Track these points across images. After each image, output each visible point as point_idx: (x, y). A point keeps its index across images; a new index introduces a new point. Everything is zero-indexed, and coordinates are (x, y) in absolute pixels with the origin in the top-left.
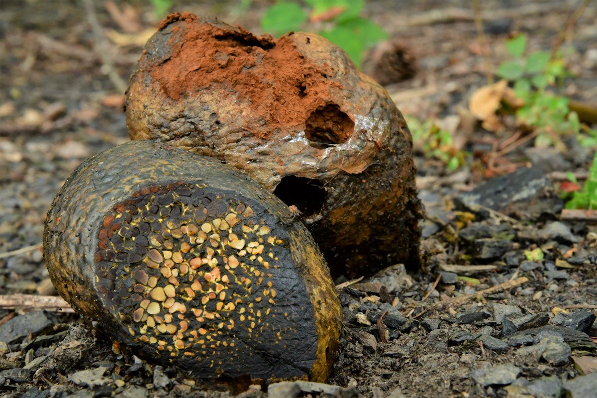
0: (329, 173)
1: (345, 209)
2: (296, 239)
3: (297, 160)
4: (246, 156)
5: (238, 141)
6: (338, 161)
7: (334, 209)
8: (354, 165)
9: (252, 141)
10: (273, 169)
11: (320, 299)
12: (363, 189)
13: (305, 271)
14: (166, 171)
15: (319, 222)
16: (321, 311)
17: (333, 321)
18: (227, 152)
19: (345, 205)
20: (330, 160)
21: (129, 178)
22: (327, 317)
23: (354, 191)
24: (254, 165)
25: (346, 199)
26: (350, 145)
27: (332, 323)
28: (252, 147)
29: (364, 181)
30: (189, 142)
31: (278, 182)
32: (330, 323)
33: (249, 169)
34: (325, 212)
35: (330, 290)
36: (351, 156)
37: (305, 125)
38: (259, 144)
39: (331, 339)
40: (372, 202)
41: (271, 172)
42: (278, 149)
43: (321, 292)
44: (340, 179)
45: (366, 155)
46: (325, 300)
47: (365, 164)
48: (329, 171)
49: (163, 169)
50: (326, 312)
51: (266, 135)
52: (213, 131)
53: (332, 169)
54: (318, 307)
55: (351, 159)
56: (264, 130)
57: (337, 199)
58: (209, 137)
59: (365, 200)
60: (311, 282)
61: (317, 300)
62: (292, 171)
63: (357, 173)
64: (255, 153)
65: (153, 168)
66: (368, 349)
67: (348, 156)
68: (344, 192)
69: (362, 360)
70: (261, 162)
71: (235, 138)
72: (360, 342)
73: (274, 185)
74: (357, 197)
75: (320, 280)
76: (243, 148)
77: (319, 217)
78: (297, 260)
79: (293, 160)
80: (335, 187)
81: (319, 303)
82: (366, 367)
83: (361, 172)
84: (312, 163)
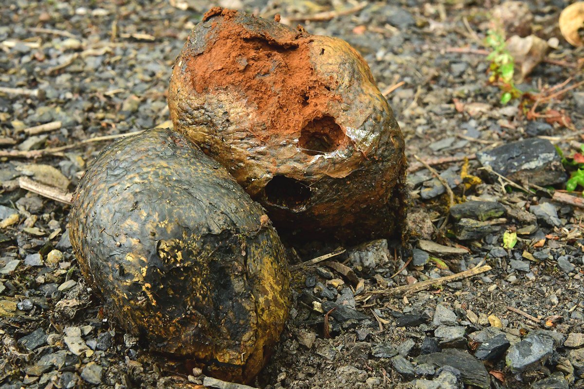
0: (315, 177)
1: (327, 205)
2: (256, 252)
3: (288, 163)
4: (248, 153)
5: (242, 139)
6: (325, 168)
7: (316, 204)
8: (339, 170)
9: (251, 142)
10: (266, 168)
11: (264, 306)
12: (346, 189)
13: (257, 281)
14: (162, 174)
15: (304, 212)
16: (263, 318)
17: (273, 325)
18: (233, 146)
19: (327, 202)
20: (316, 166)
21: (132, 175)
22: (268, 322)
23: (337, 191)
24: (253, 161)
25: (328, 197)
26: (339, 154)
27: (272, 326)
28: (252, 147)
29: (349, 182)
30: (206, 130)
31: (270, 179)
32: (270, 327)
33: (248, 164)
34: (309, 206)
35: (276, 298)
36: (337, 163)
37: (300, 133)
38: (258, 145)
39: (268, 340)
40: (354, 198)
41: (266, 170)
42: (274, 152)
43: (267, 301)
44: (325, 182)
45: (352, 163)
46: (269, 308)
47: (351, 169)
48: (315, 175)
49: (160, 172)
50: (268, 318)
51: (265, 138)
52: (224, 127)
53: (318, 174)
54: (261, 313)
55: (337, 166)
56: (265, 134)
57: (319, 197)
58: (220, 131)
59: (347, 198)
60: (260, 292)
61: (261, 307)
62: (283, 172)
63: (341, 177)
64: (254, 152)
65: (154, 169)
66: (302, 348)
67: (335, 163)
68: (327, 192)
69: (294, 356)
70: (258, 159)
71: (240, 137)
72: (297, 340)
73: (266, 181)
74: (339, 195)
75: (268, 289)
76: (246, 146)
77: (304, 209)
78: (251, 271)
79: (285, 163)
80: (319, 188)
81: (263, 310)
82: (297, 361)
83: (345, 177)
84: (300, 166)
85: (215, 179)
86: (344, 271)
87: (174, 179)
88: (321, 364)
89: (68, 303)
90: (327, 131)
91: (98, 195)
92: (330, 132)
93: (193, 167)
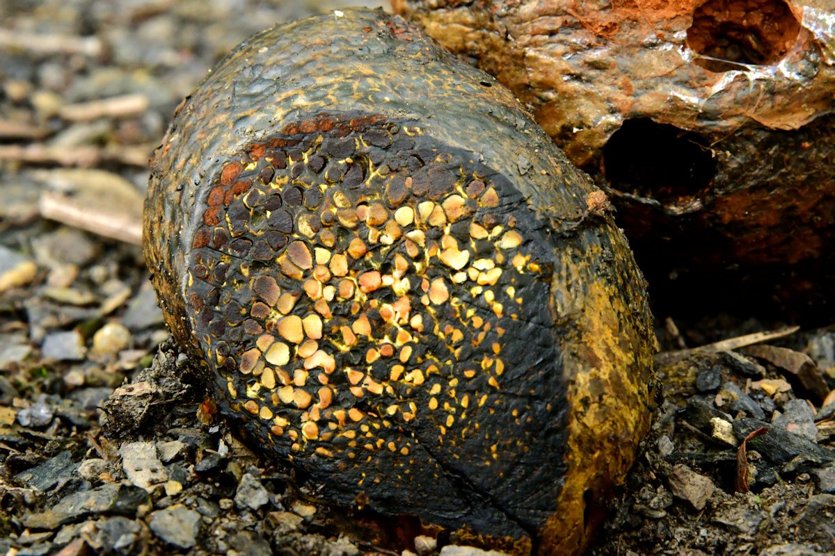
0: (723, 123)
1: (754, 197)
2: (573, 267)
3: (660, 89)
4: (564, 65)
5: (552, 33)
6: (749, 102)
7: (727, 193)
8: (784, 111)
9: (576, 38)
10: (609, 100)
11: (588, 394)
12: (802, 160)
13: (573, 333)
14: (359, 90)
15: (696, 213)
16: (585, 420)
17: (609, 441)
18: (531, 52)
19: (753, 190)
20: (728, 98)
21: (290, 92)
22: (598, 431)
23: (779, 163)
24: (576, 85)
25: (755, 177)
26: (786, 70)
27: (606, 444)
28: (576, 50)
29: (807, 145)
30: (470, 19)
31: (615, 126)
32: (601, 444)
33: (564, 93)
34: (709, 198)
35: (619, 378)
36: (779, 93)
37: (690, 18)
38: (590, 46)
39: (597, 476)
40: (821, 187)
41: (606, 106)
42: (625, 61)
43: (596, 381)
44: (748, 138)
45: (816, 94)
46: (601, 398)
47: (812, 111)
48: (725, 117)
49: (356, 85)
50: (597, 422)
51: (606, 29)
52: (510, 7)
53: (731, 116)
54: (581, 409)
55: (779, 99)
56: (606, 18)
57: (734, 176)
58: (501, 17)
59: (803, 184)
60: (579, 358)
61: (581, 396)
62: (647, 110)
63: (788, 128)
64: (581, 62)
65: (341, 78)
66: (680, 508)
67: (772, 93)
68: (753, 163)
69: (661, 525)
70: (589, 81)
71: (548, 27)
72: (669, 488)
73: (607, 132)
74: (783, 175)
75: (600, 354)
76: (560, 49)
77: (696, 205)
78: (559, 309)
79: (652, 88)
80: (734, 153)
81: (585, 402)
82: (667, 538)
83: (797, 127)
84: (690, 98)
85: (482, 104)
86: (793, 363)
87: (387, 99)
88: (725, 545)
89: (131, 390)
90: (757, 19)
91: (210, 138)
92: (763, 23)
93: (432, 78)
